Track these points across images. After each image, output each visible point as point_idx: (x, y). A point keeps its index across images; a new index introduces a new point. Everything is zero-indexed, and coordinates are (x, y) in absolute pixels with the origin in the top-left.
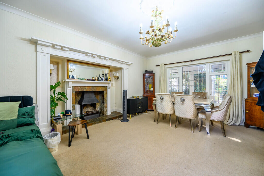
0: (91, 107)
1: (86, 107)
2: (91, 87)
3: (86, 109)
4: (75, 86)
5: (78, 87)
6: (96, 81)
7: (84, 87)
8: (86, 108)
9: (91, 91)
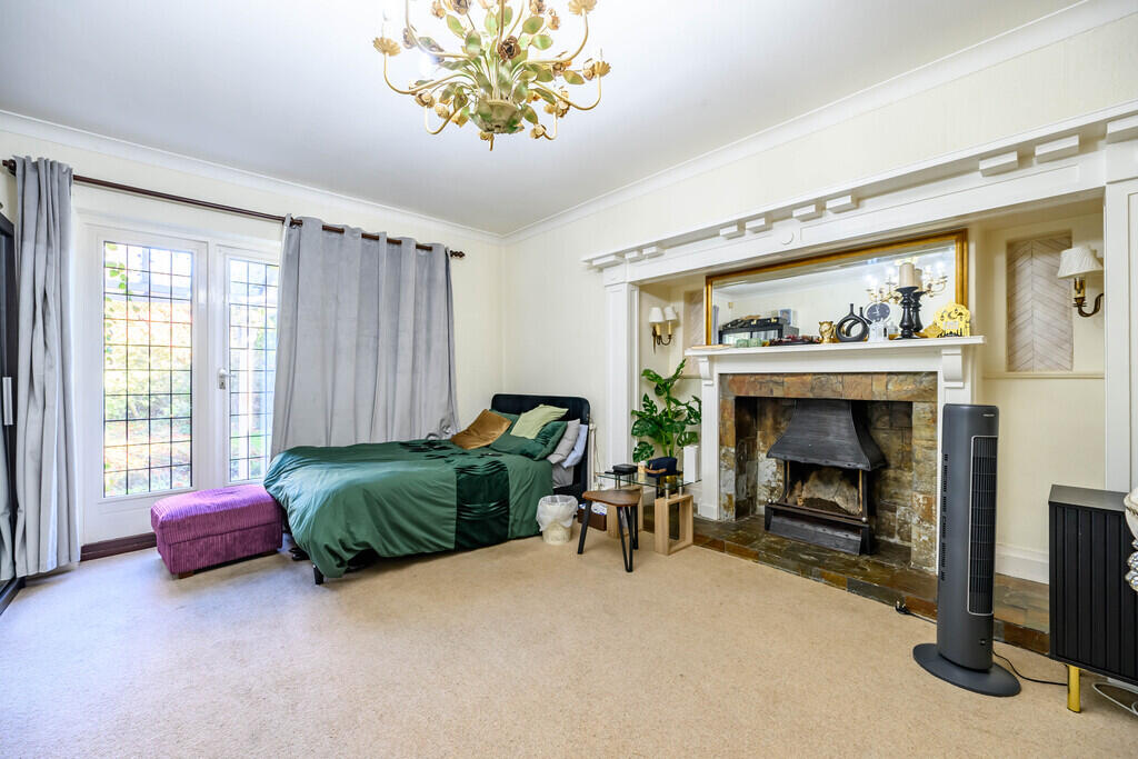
0: (848, 486)
1: (820, 478)
2: (810, 378)
3: (822, 487)
4: (734, 374)
5: (748, 377)
6: (826, 346)
7: (776, 378)
8: (817, 482)
9: (810, 396)
